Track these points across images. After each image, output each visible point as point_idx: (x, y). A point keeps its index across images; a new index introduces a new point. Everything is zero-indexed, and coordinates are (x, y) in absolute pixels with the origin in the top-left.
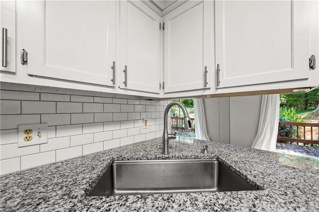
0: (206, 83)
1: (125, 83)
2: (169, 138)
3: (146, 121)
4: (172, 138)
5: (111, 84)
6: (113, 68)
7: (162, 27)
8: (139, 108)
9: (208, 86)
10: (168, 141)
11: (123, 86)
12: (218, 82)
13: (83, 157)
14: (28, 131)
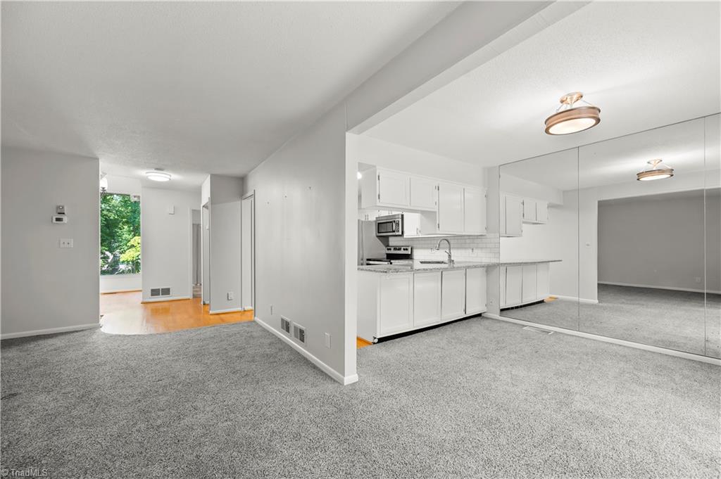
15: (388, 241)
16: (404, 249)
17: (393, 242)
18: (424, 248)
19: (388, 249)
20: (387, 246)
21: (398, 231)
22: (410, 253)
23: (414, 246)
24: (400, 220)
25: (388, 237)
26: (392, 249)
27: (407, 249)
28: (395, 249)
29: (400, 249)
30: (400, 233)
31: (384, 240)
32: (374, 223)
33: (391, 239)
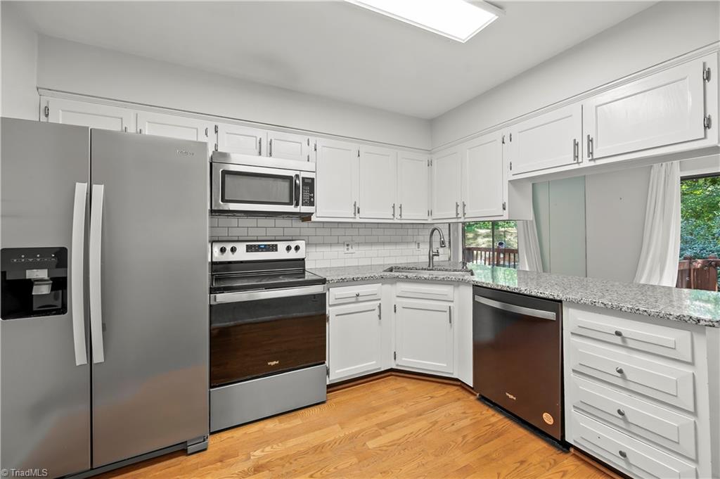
0: (457, 214)
1: (400, 215)
2: (434, 255)
3: (419, 244)
4: (435, 255)
5: (392, 217)
6: (394, 207)
7: (430, 164)
8: (410, 231)
9: (459, 216)
10: (433, 259)
11: (399, 217)
12: (464, 214)
13: (371, 265)
14: (348, 245)
16: (288, 248)
21: (310, 204)
22: (305, 256)
26: (243, 248)
27: (297, 248)
28: (253, 248)
29: (271, 248)
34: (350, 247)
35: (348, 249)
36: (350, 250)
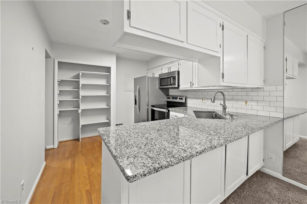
15: (168, 92)
16: (180, 99)
17: (172, 92)
18: (197, 98)
19: (168, 98)
20: (168, 95)
21: (175, 84)
22: (184, 102)
23: (188, 96)
24: (177, 75)
25: (168, 89)
26: (171, 98)
27: (182, 99)
28: (173, 98)
29: (176, 98)
30: (176, 86)
31: (165, 91)
32: (158, 79)
33: (170, 90)
34: (203, 100)
35: (203, 101)
36: (204, 101)
